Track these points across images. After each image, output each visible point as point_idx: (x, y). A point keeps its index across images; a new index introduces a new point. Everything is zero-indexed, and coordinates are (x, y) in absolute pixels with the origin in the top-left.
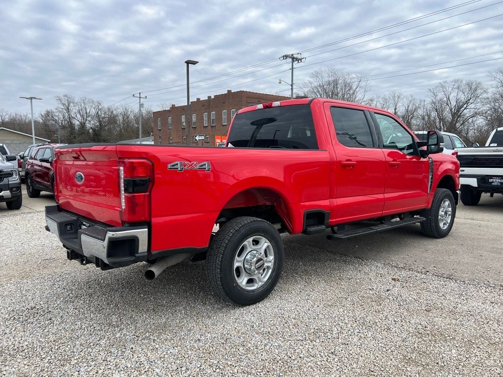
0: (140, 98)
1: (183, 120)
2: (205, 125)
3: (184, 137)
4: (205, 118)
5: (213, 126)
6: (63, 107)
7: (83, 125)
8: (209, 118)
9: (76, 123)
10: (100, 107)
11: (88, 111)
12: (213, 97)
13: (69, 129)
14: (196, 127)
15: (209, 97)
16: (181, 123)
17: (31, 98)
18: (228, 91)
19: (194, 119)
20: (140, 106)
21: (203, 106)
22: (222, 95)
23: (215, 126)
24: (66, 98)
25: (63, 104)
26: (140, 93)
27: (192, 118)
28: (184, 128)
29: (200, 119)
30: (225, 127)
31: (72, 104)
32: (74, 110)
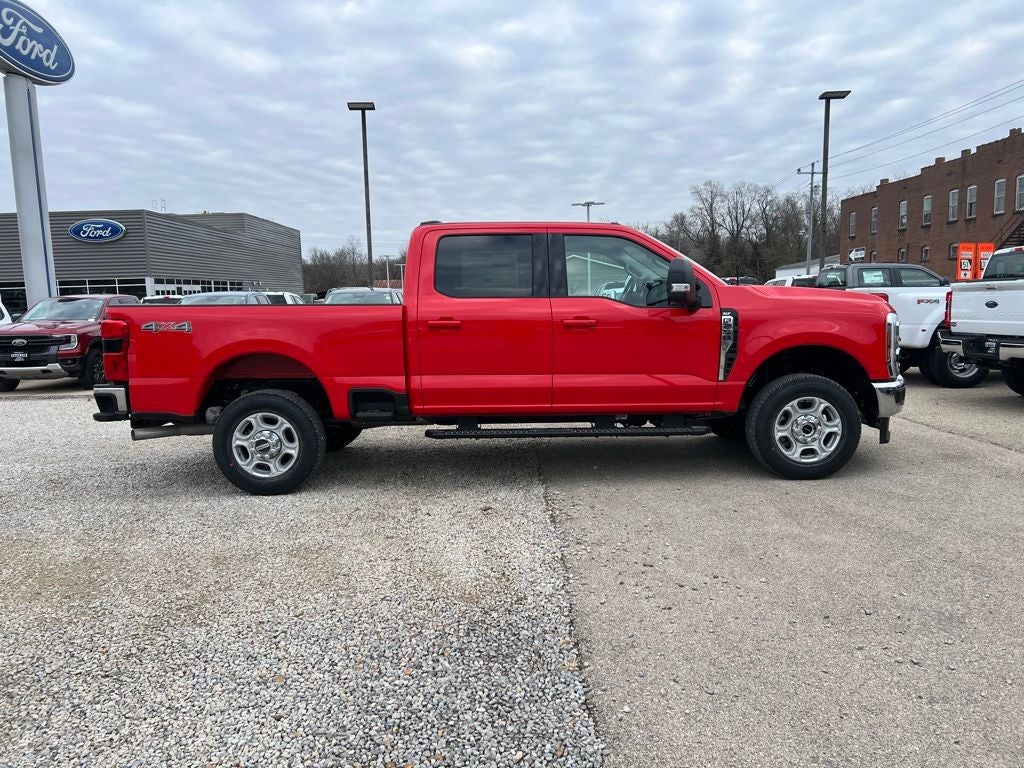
0: (813, 173)
1: (903, 212)
2: (951, 219)
3: (903, 250)
4: (953, 203)
5: (970, 220)
6: (702, 206)
7: (735, 236)
8: (962, 200)
9: (724, 234)
10: (769, 198)
11: (746, 209)
12: (974, 151)
13: (708, 247)
14: (929, 226)
15: (966, 152)
16: (898, 218)
17: (588, 204)
18: (1013, 132)
19: (927, 207)
20: (812, 190)
21: (949, 175)
22: (997, 142)
23: (974, 219)
24: (708, 188)
25: (703, 200)
26: (813, 165)
27: (923, 204)
28: (905, 230)
29: (941, 205)
30: (998, 219)
31: (718, 199)
32: (721, 208)
